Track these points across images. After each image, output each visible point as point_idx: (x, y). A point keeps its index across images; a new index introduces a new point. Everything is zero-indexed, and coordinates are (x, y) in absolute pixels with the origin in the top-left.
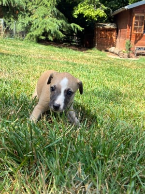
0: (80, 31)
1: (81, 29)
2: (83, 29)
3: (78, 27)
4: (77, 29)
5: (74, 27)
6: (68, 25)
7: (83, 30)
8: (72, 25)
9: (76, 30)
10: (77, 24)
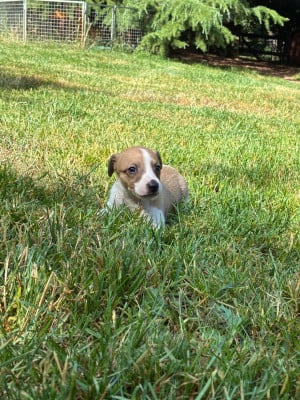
0: (278, 25)
1: (280, 19)
2: (287, 19)
3: (274, 14)
4: (271, 20)
5: (263, 14)
6: (247, 11)
7: (285, 23)
8: (258, 10)
9: (267, 23)
10: (271, 8)
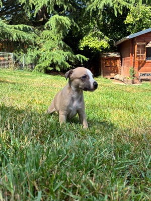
0: (86, 61)
1: (86, 59)
3: (84, 57)
4: (83, 59)
5: (80, 57)
6: (74, 56)
7: (88, 60)
8: (78, 56)
9: (81, 61)
10: (83, 55)
